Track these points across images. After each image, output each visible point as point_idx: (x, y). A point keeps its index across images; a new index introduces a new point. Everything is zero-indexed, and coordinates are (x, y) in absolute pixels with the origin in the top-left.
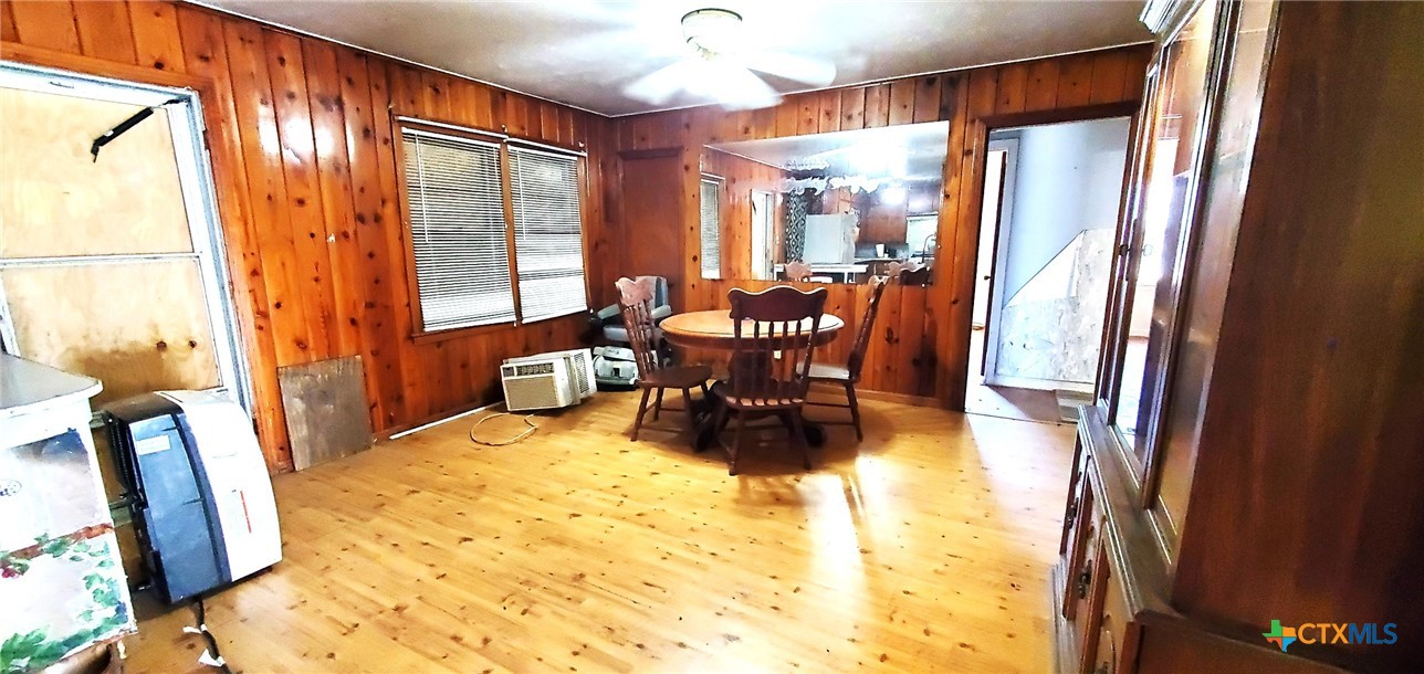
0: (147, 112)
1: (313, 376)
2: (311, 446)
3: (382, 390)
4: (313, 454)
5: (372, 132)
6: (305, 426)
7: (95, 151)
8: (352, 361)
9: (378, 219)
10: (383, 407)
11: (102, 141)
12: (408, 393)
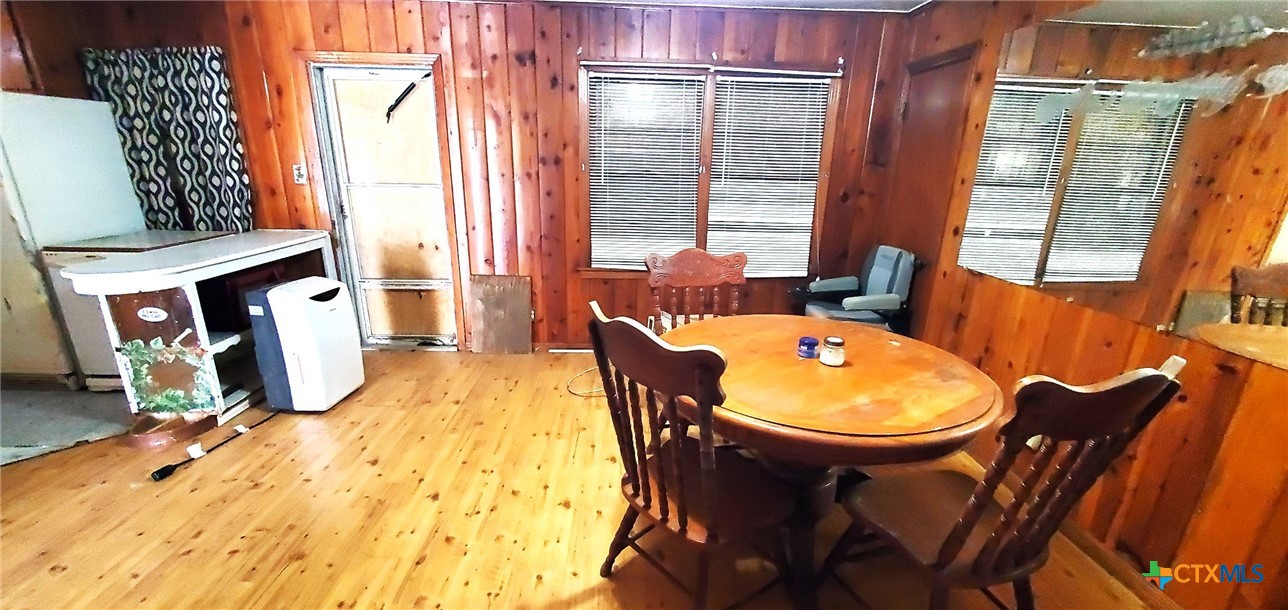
0: (412, 86)
1: (493, 287)
2: (485, 337)
3: (548, 308)
4: (485, 343)
5: (560, 81)
6: (482, 322)
7: (388, 115)
8: (522, 282)
9: (558, 161)
10: (548, 322)
11: (392, 109)
12: (571, 318)
